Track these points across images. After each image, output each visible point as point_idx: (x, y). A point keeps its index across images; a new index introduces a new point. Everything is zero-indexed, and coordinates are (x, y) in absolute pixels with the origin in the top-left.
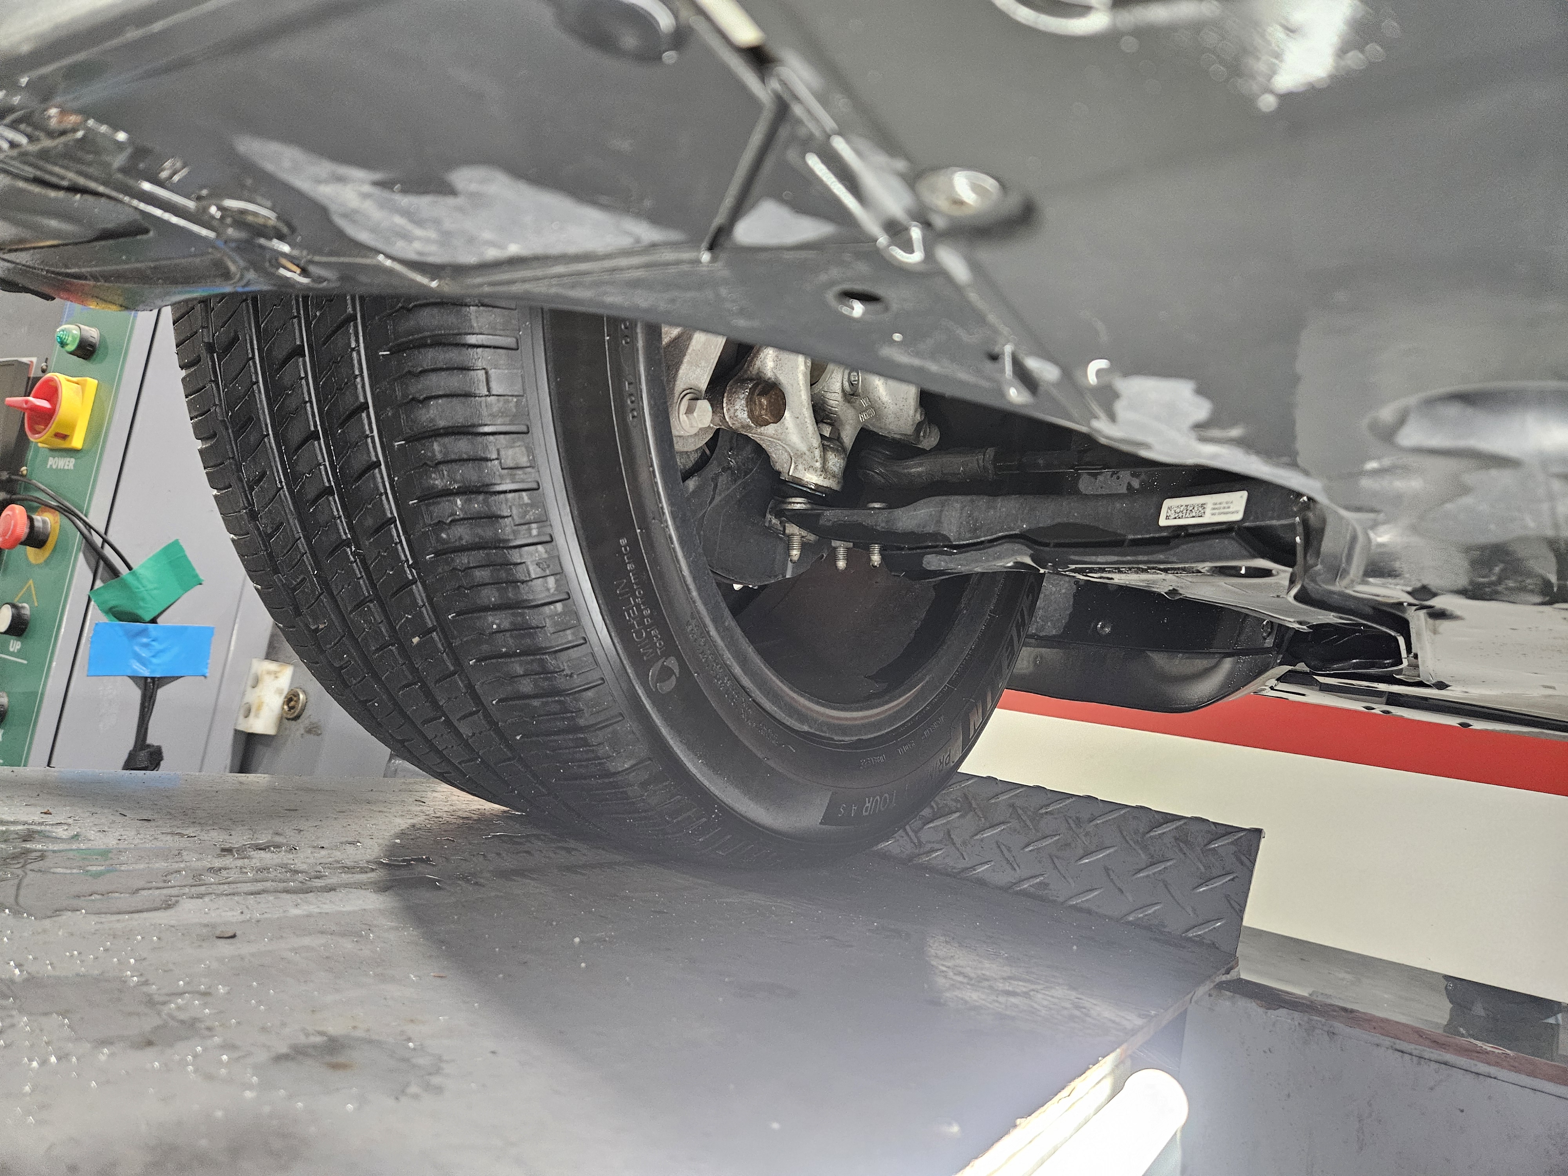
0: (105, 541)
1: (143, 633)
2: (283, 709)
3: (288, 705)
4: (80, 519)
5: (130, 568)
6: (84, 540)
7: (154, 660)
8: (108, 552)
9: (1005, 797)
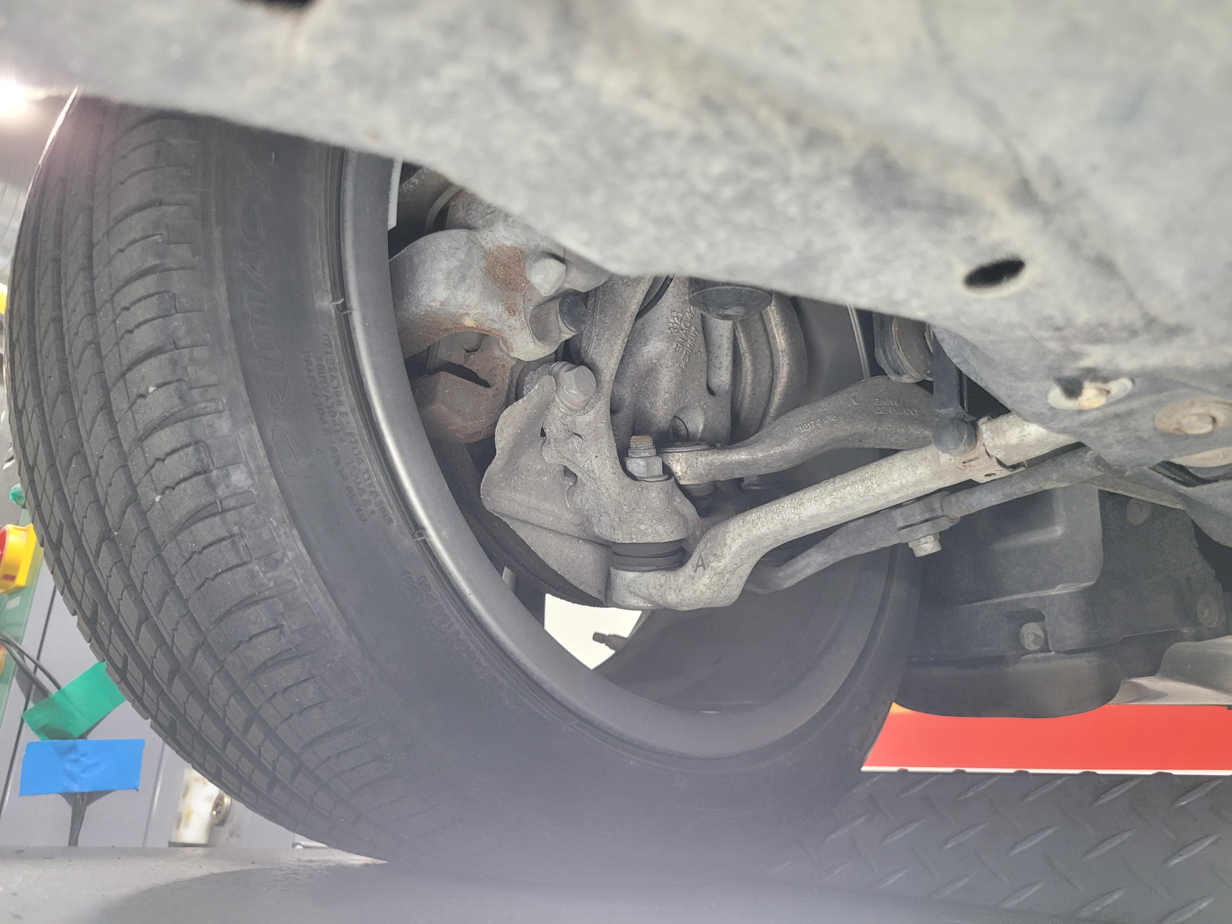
0: (37, 666)
1: (73, 748)
2: (212, 814)
3: (216, 810)
4: (17, 647)
5: (58, 687)
6: (17, 666)
7: (84, 776)
8: (40, 675)
9: (917, 789)
